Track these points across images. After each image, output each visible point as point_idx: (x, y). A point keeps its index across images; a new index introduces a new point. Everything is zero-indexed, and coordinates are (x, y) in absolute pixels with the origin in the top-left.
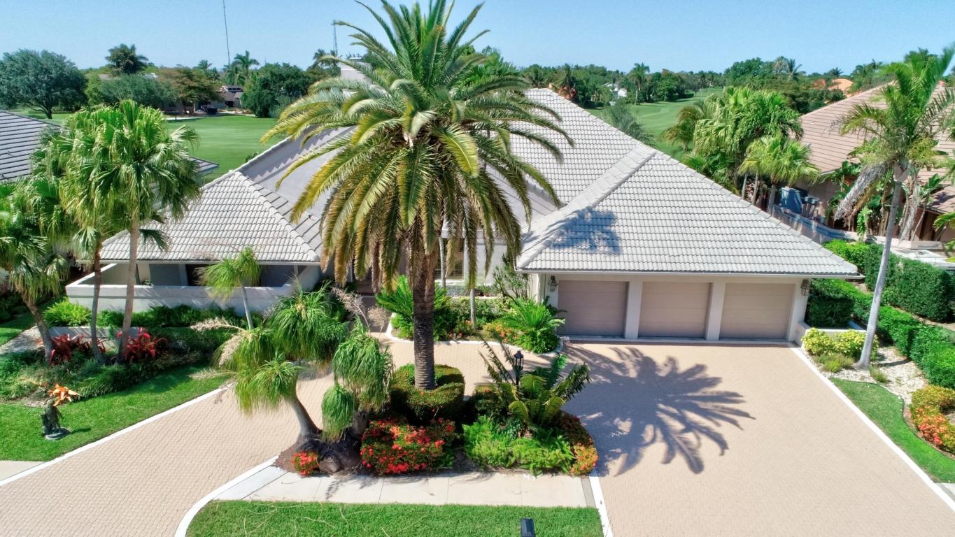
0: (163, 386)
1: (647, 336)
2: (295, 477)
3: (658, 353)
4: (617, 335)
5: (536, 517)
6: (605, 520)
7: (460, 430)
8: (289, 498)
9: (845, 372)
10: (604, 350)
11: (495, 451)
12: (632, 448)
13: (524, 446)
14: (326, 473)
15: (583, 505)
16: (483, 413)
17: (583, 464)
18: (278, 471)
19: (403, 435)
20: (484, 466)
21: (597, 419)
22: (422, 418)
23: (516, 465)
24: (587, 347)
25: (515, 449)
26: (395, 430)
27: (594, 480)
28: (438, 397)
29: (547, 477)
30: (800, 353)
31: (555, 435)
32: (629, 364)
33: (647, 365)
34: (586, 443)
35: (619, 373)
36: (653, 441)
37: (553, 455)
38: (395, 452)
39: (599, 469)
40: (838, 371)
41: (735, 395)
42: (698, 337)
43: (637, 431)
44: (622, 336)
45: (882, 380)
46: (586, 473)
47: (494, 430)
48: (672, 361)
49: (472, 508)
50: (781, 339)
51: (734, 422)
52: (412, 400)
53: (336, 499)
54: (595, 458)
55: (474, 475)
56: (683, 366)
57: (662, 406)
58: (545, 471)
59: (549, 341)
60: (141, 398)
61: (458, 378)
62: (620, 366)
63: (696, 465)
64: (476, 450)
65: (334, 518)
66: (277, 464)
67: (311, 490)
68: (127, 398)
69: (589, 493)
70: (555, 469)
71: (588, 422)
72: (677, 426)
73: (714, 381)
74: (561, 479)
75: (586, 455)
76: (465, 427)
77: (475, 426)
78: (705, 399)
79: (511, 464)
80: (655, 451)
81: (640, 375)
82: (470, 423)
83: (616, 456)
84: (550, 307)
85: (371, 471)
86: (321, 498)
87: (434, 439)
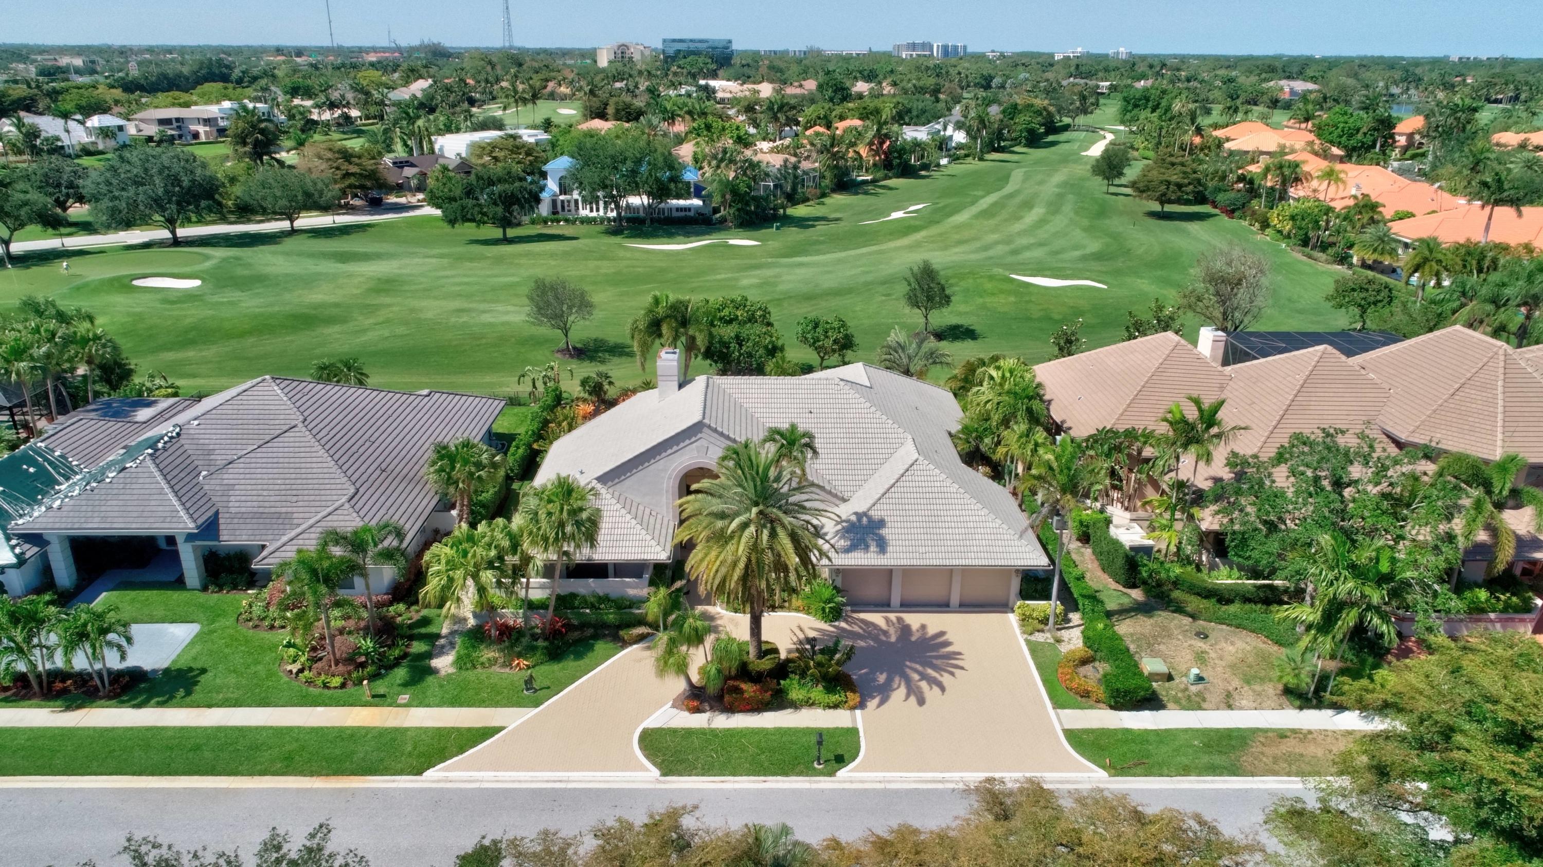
0: (579, 656)
1: (908, 606)
2: (686, 714)
3: (914, 620)
4: (883, 605)
5: (824, 733)
6: (861, 734)
7: (779, 684)
8: (687, 725)
9: (1037, 634)
10: (877, 618)
11: (801, 697)
12: (885, 692)
13: (818, 692)
14: (704, 711)
15: (850, 726)
16: (792, 672)
17: (851, 703)
18: (675, 711)
19: (749, 689)
20: (795, 705)
21: (866, 674)
22: (756, 678)
23: (813, 704)
24: (863, 616)
25: (812, 695)
26: (744, 686)
27: (858, 712)
28: (766, 664)
29: (831, 711)
30: (1013, 619)
31: (835, 686)
32: (892, 631)
33: (905, 630)
34: (854, 691)
35: (884, 638)
36: (899, 687)
37: (835, 698)
38: (745, 699)
39: (862, 705)
40: (1031, 634)
41: (960, 654)
42: (942, 606)
43: (889, 681)
44: (889, 605)
45: (1059, 641)
46: (853, 708)
47: (799, 683)
48: (923, 627)
49: (789, 729)
50: (1003, 607)
51: (952, 674)
52: (751, 667)
53: (713, 726)
54: (858, 699)
55: (789, 711)
56: (931, 631)
57: (908, 663)
58: (830, 707)
59: (835, 614)
60: (570, 664)
61: (775, 651)
62: (885, 633)
63: (921, 702)
64: (790, 697)
65: (716, 736)
66: (673, 706)
67: (699, 721)
68: (561, 665)
69: (854, 720)
70: (836, 706)
71: (860, 676)
72: (916, 677)
73: (947, 644)
74: (839, 712)
75: (853, 698)
76: (782, 682)
77: (788, 681)
78: (938, 657)
79: (810, 703)
80: (899, 693)
81: (898, 639)
82: (784, 679)
83: (873, 698)
84: (835, 588)
85: (730, 709)
86: (705, 726)
87: (766, 691)
